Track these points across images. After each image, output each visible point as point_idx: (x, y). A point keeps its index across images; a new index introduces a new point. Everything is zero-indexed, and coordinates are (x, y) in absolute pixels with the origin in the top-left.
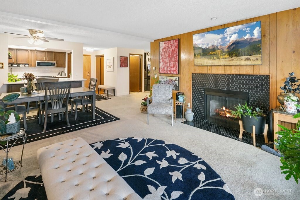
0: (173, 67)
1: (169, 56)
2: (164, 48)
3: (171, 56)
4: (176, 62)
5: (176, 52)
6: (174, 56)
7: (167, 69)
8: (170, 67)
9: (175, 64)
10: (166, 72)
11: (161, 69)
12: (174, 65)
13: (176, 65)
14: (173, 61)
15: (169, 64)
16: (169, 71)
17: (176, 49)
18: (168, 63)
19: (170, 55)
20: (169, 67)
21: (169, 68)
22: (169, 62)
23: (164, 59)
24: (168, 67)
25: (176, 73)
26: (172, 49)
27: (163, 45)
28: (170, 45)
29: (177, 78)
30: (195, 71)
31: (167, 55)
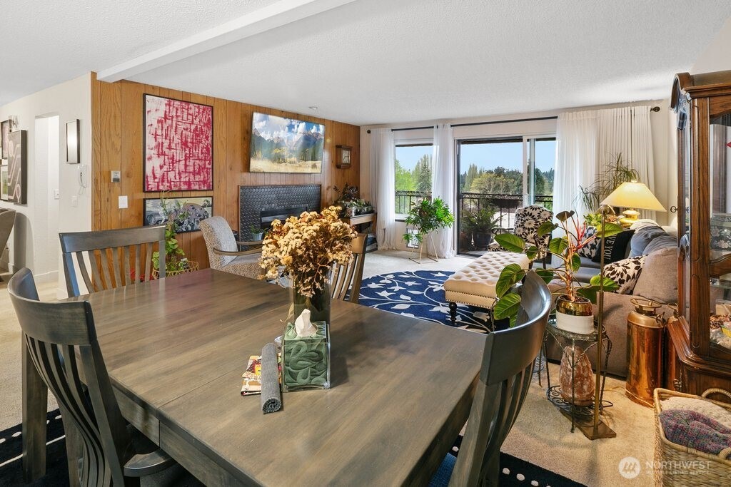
0: (199, 173)
1: (185, 144)
2: (166, 118)
3: (189, 145)
4: (207, 162)
5: (207, 138)
6: (201, 145)
7: (177, 177)
8: (190, 172)
9: (205, 165)
10: (175, 186)
11: (155, 178)
12: (199, 170)
13: (207, 168)
14: (198, 159)
15: (186, 166)
16: (185, 183)
17: (205, 129)
18: (180, 161)
19: (189, 140)
20: (186, 172)
21: (183, 176)
22: (186, 160)
23: (167, 151)
24: (179, 174)
25: (206, 188)
26: (193, 127)
27: (163, 108)
28: (188, 114)
29: (210, 199)
30: (245, 181)
31: (177, 140)
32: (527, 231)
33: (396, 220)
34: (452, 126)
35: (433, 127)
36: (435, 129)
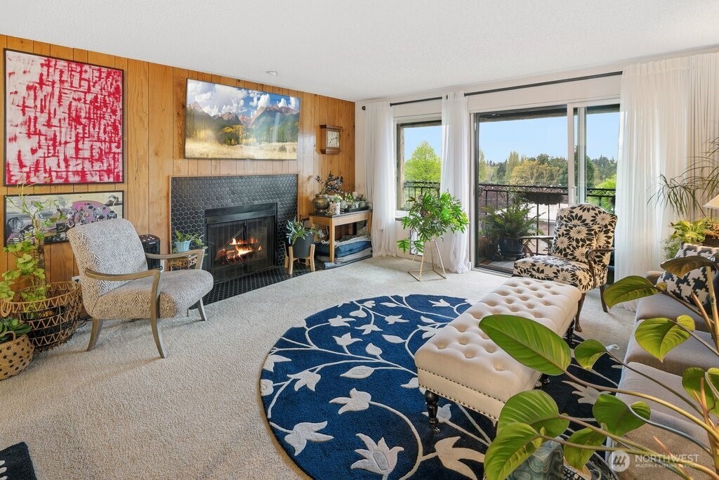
0: (100, 160)
1: (75, 120)
2: (42, 84)
3: (83, 121)
4: (114, 145)
5: (114, 112)
6: (103, 122)
7: (63, 165)
8: (84, 159)
9: (110, 148)
10: (57, 177)
11: (22, 166)
12: (101, 155)
13: (114, 153)
14: (99, 140)
15: (77, 149)
16: (76, 173)
17: (110, 100)
18: (66, 143)
19: (83, 115)
20: (77, 158)
21: (73, 163)
22: (77, 141)
23: (44, 130)
24: (66, 160)
25: (111, 180)
26: (90, 97)
27: (38, 69)
28: (81, 79)
29: (119, 195)
30: (179, 171)
31: (62, 113)
32: (574, 244)
33: (397, 219)
34: (466, 95)
35: (441, 98)
36: (444, 100)
